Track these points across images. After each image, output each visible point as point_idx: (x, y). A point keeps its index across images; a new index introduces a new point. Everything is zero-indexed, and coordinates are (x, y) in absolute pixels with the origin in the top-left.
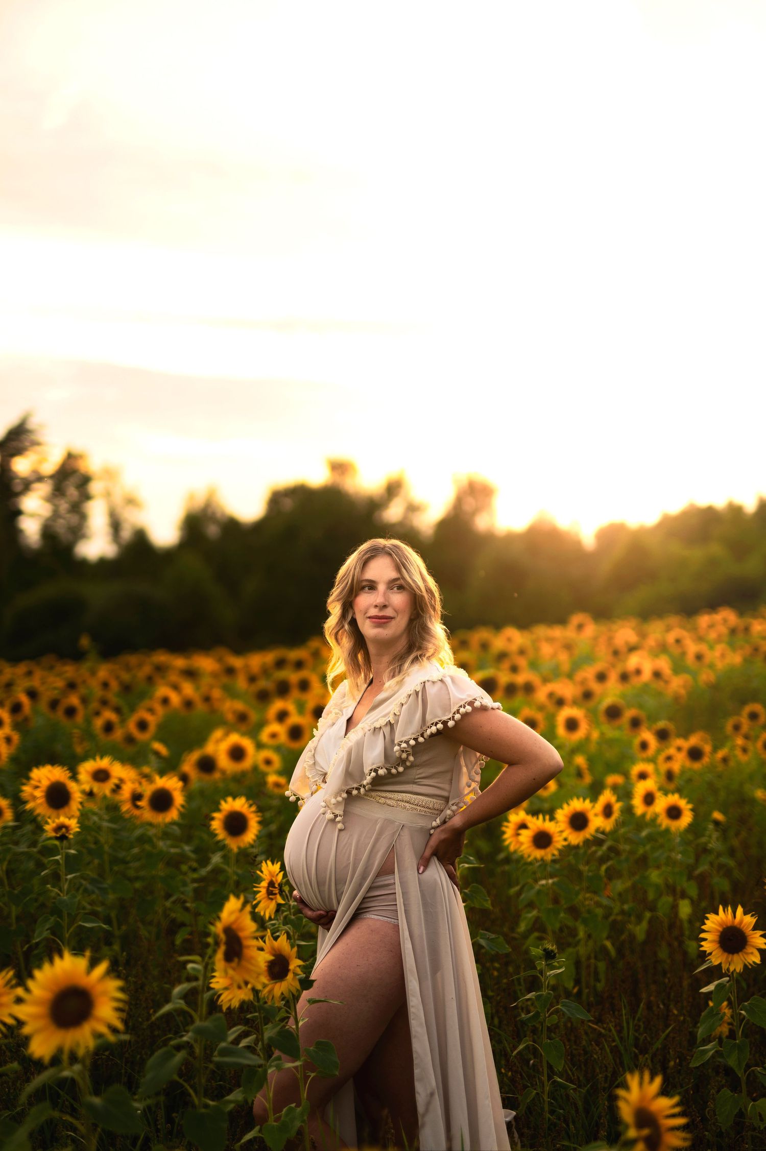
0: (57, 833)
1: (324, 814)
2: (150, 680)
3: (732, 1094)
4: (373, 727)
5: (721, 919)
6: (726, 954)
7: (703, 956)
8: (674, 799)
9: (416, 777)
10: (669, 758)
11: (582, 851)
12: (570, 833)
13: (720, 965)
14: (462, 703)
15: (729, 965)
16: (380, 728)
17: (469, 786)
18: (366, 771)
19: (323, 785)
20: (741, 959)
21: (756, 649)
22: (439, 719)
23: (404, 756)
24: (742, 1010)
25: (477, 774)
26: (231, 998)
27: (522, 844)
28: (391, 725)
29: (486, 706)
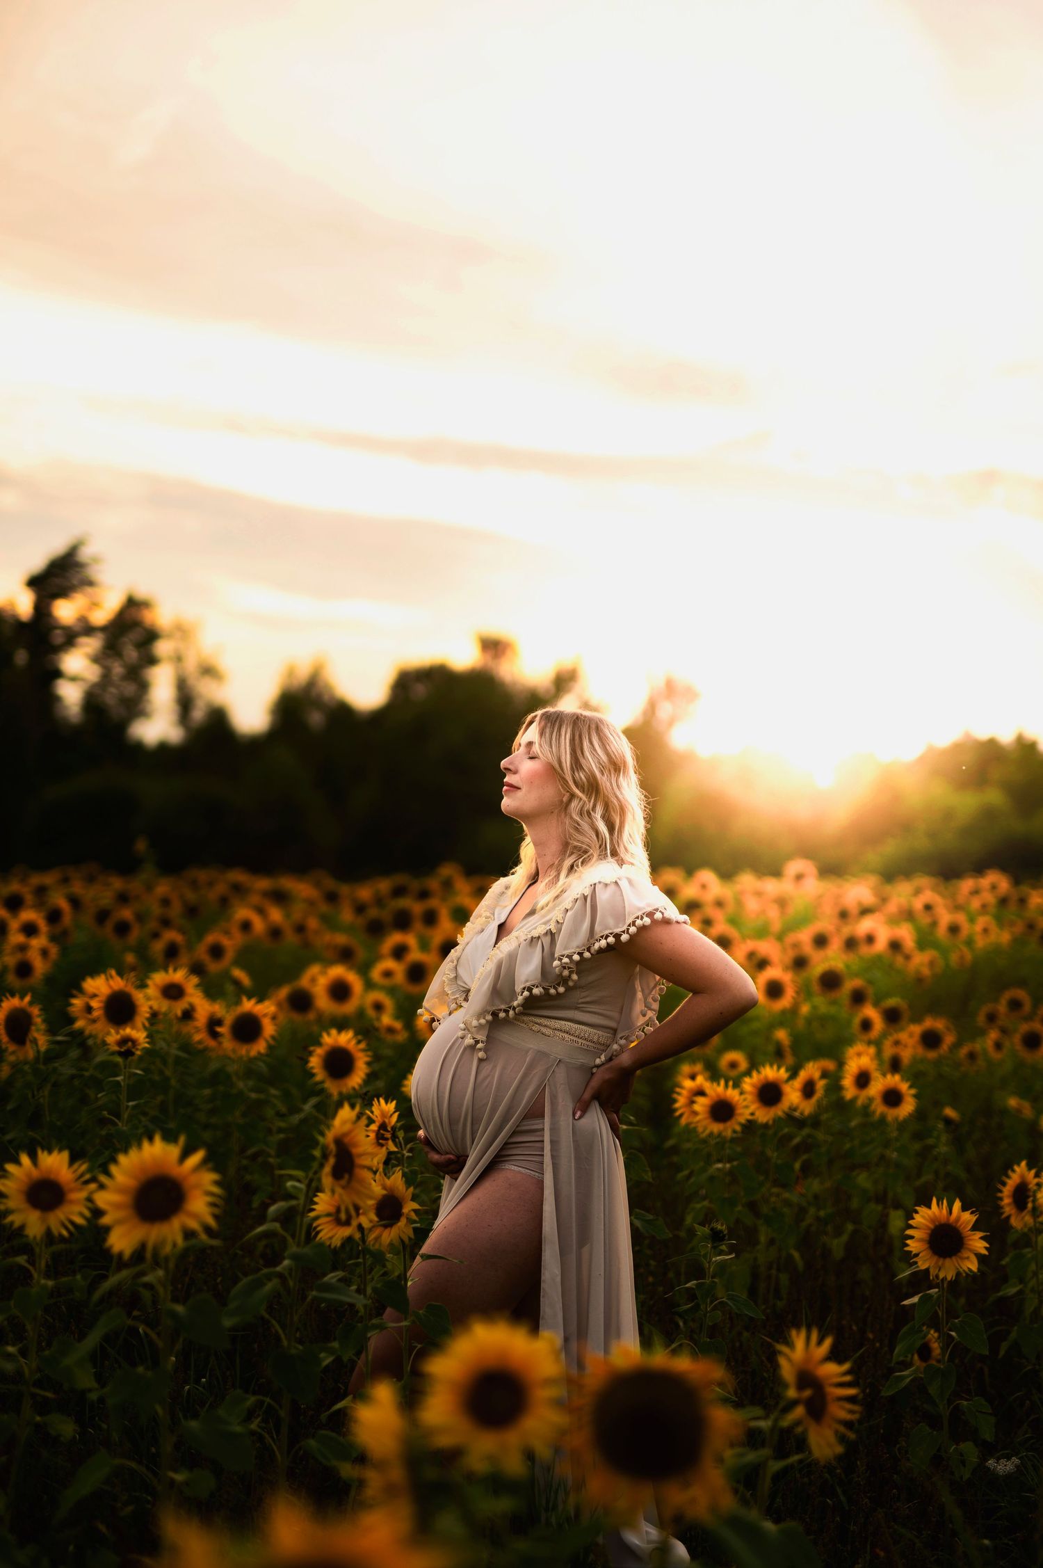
0: (121, 1047)
1: (462, 1038)
2: (224, 902)
3: (930, 1431)
4: (530, 936)
5: (934, 1213)
6: (935, 1258)
7: (909, 1258)
8: (894, 1080)
9: (580, 1001)
10: (897, 1043)
11: (771, 1132)
12: (758, 1108)
13: (927, 1271)
14: (640, 914)
15: (939, 1271)
16: (539, 937)
17: (644, 1015)
18: (518, 988)
19: (464, 1004)
20: (955, 1265)
21: (1031, 926)
22: (611, 931)
23: (566, 973)
24: (951, 1330)
25: (655, 1000)
26: (331, 1234)
27: (695, 1113)
28: (552, 935)
29: (670, 919)
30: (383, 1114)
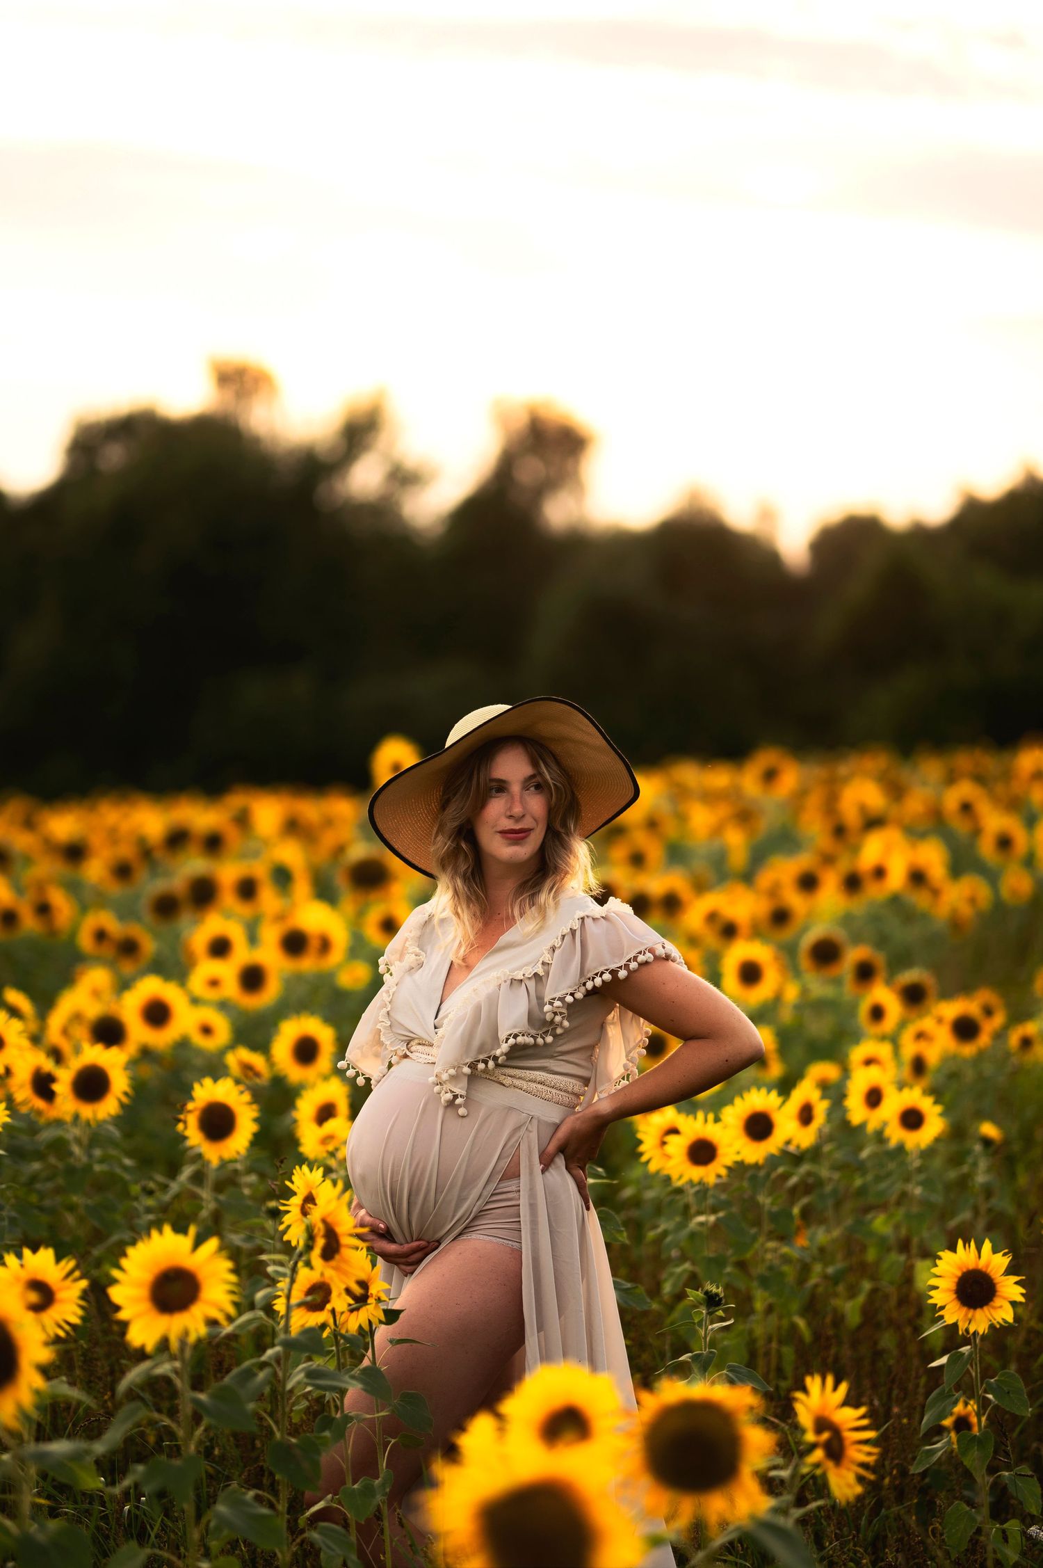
3: (968, 1509)
4: (510, 977)
5: (961, 1258)
6: (965, 1309)
7: (933, 1312)
8: (914, 1095)
11: (762, 1173)
12: (745, 1144)
13: (955, 1325)
14: (642, 949)
15: (969, 1324)
16: (525, 980)
18: (502, 1035)
20: (986, 1316)
22: (606, 968)
23: (558, 1018)
24: (986, 1391)
27: (668, 1157)
28: (538, 978)
30: (308, 1185)
